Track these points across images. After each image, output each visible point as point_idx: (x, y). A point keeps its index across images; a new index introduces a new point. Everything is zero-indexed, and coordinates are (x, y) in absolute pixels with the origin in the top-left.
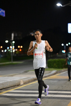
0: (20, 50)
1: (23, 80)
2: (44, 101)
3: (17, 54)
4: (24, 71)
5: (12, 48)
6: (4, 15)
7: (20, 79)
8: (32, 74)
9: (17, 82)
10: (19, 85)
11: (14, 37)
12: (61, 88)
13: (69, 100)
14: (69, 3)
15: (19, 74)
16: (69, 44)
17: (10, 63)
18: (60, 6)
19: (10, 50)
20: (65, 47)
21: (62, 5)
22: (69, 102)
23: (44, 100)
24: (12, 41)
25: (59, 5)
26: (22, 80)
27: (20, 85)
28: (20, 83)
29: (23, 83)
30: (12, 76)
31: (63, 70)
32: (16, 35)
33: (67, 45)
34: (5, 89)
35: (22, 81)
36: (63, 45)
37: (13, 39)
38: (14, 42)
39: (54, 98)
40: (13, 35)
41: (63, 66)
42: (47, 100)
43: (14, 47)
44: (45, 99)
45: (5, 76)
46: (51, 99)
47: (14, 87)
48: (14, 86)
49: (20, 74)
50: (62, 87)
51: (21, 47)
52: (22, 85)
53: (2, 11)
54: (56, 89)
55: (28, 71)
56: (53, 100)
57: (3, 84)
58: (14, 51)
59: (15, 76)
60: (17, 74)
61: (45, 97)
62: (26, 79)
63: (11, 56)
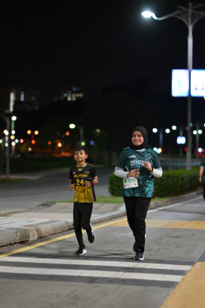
0: (33, 142)
2: (96, 289)
3: (23, 154)
4: (42, 203)
5: (10, 134)
7: (29, 226)
8: (63, 210)
10: (24, 242)
11: (17, 102)
13: (168, 289)
14: (178, 12)
15: (27, 211)
16: (174, 128)
17: (3, 177)
19: (4, 142)
20: (161, 136)
21: (157, 16)
22: (168, 295)
23: (96, 286)
24: (10, 115)
26: (33, 228)
27: (28, 241)
28: (29, 237)
29: (36, 237)
30: (5, 215)
32: (22, 99)
33: (168, 131)
35: (35, 231)
36: (155, 130)
37: (11, 109)
38: (14, 118)
39: (124, 281)
40: (12, 97)
42: (103, 286)
43: (13, 132)
44: (97, 283)
46: (116, 285)
47: (11, 246)
48: (11, 244)
49: (30, 210)
50: (150, 250)
52: (31, 244)
55: (54, 203)
56: (123, 287)
58: (13, 144)
59: (15, 215)
60: (21, 209)
61: (97, 278)
62: (46, 226)
63: (6, 159)
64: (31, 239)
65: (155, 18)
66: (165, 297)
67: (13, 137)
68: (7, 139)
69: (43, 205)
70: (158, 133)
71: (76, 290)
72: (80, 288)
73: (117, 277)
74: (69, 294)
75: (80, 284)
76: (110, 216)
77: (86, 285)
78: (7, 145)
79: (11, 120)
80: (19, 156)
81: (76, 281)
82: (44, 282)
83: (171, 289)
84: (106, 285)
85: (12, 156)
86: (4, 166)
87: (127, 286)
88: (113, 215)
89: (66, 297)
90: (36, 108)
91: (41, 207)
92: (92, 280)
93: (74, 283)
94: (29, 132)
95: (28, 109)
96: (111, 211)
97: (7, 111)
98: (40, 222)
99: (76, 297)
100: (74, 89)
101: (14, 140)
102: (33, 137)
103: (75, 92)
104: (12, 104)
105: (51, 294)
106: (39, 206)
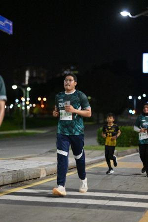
0: (42, 106)
1: (46, 168)
2: (89, 213)
3: (35, 115)
4: (49, 150)
5: (26, 101)
6: (11, 32)
7: (40, 167)
9: (33, 173)
10: (36, 179)
11: (31, 78)
12: (124, 188)
13: (141, 213)
14: (147, 12)
15: (38, 156)
16: (144, 95)
17: (21, 131)
18: (128, 16)
19: (22, 106)
20: (135, 102)
22: (141, 217)
23: (89, 211)
24: (26, 87)
25: (125, 14)
26: (43, 168)
27: (39, 177)
29: (45, 175)
30: (23, 159)
31: (129, 150)
32: (35, 75)
33: (140, 98)
34: (9, 186)
35: (45, 171)
36: (130, 97)
37: (27, 83)
38: (29, 89)
39: (109, 207)
40: (27, 74)
41: (130, 142)
42: (94, 211)
43: (28, 99)
44: (90, 208)
45: (9, 160)
46: (103, 210)
47: (27, 182)
48: (27, 180)
49: (41, 155)
50: (128, 184)
51: (45, 99)
52: (43, 179)
53: (7, 22)
54: (114, 190)
56: (108, 211)
57: (5, 174)
58: (28, 107)
59: (30, 159)
60: (34, 155)
61: (90, 205)
62: (52, 167)
63: (23, 118)
64: (41, 176)
65: (130, 16)
66: (139, 219)
67: (28, 103)
68: (24, 104)
69: (50, 151)
70: (133, 99)
71: (74, 213)
72: (77, 212)
73: (103, 204)
74: (69, 217)
75: (77, 209)
76: (99, 160)
77: (82, 210)
78: (23, 108)
79: (26, 90)
80: (32, 116)
81: (74, 207)
82: (51, 208)
83: (143, 213)
84: (96, 210)
85: (27, 116)
86: (22, 123)
87: (111, 211)
88: (101, 159)
89: (67, 218)
90: (45, 81)
91: (48, 153)
92: (86, 206)
93: (73, 208)
94: (39, 99)
95: (39, 82)
96: (99, 156)
97: (23, 84)
98: (48, 164)
99: (74, 219)
100: (72, 68)
101: (29, 105)
102: (42, 102)
103: (73, 70)
104: (27, 79)
105: (57, 216)
106: (47, 152)
